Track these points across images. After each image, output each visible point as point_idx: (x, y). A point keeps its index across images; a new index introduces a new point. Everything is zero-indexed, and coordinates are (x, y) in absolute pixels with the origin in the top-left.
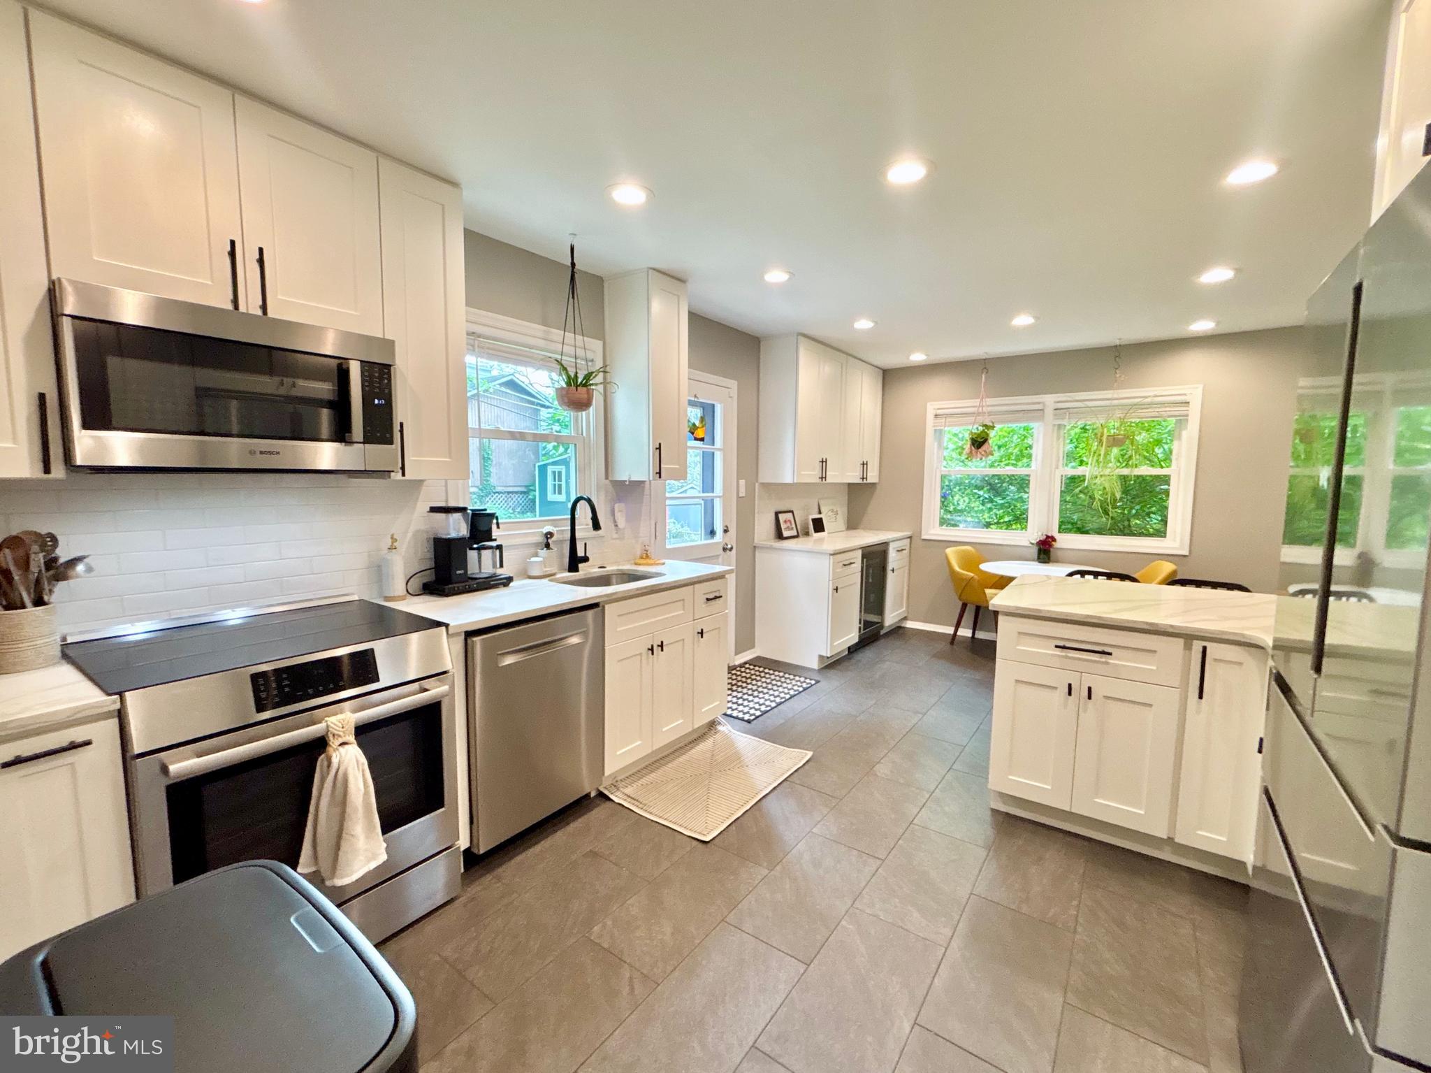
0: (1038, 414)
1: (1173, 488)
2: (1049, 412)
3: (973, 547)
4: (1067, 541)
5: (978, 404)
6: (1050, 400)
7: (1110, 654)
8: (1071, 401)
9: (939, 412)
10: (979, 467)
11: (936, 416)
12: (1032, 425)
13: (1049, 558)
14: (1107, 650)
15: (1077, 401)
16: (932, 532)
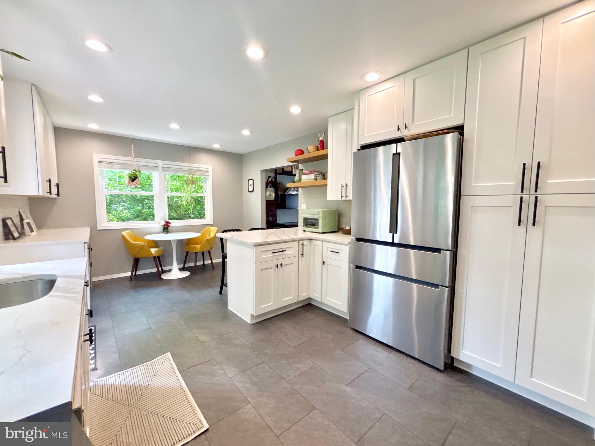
0: (156, 168)
1: (206, 200)
2: (160, 168)
3: (130, 230)
4: (174, 224)
5: (131, 160)
6: (160, 163)
7: (285, 251)
8: (175, 165)
9: (102, 160)
10: (130, 190)
11: (100, 162)
12: (153, 173)
13: (168, 231)
14: (284, 250)
15: (177, 165)
16: (103, 225)
